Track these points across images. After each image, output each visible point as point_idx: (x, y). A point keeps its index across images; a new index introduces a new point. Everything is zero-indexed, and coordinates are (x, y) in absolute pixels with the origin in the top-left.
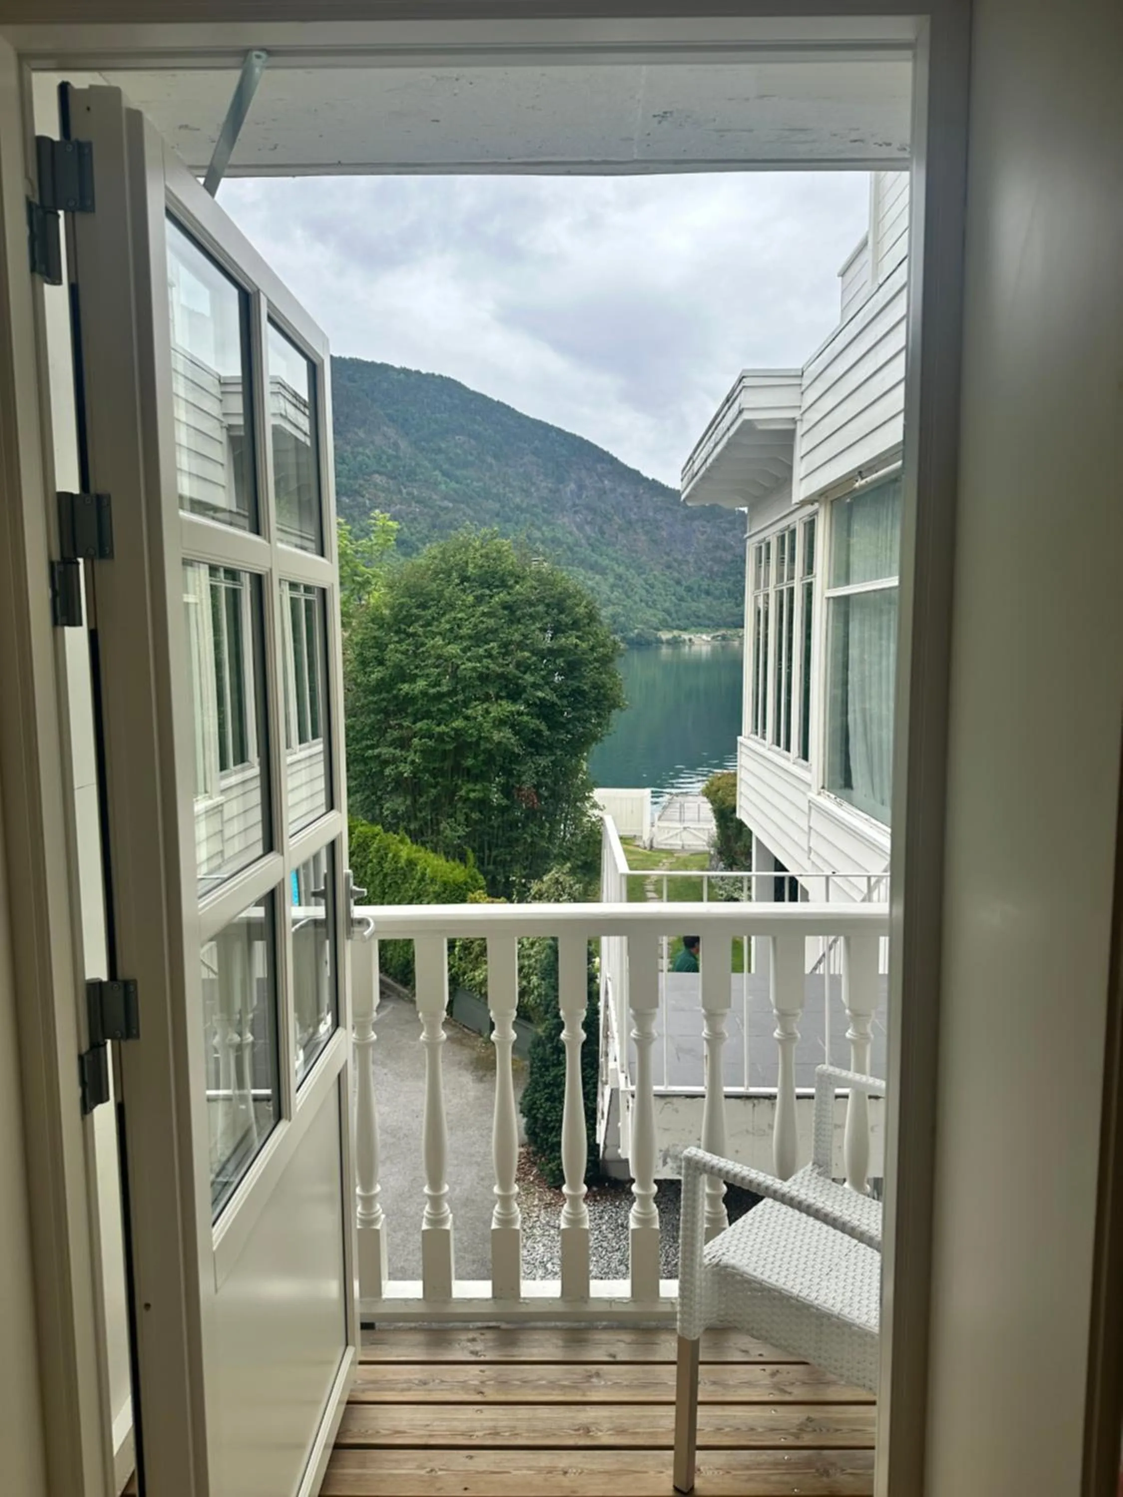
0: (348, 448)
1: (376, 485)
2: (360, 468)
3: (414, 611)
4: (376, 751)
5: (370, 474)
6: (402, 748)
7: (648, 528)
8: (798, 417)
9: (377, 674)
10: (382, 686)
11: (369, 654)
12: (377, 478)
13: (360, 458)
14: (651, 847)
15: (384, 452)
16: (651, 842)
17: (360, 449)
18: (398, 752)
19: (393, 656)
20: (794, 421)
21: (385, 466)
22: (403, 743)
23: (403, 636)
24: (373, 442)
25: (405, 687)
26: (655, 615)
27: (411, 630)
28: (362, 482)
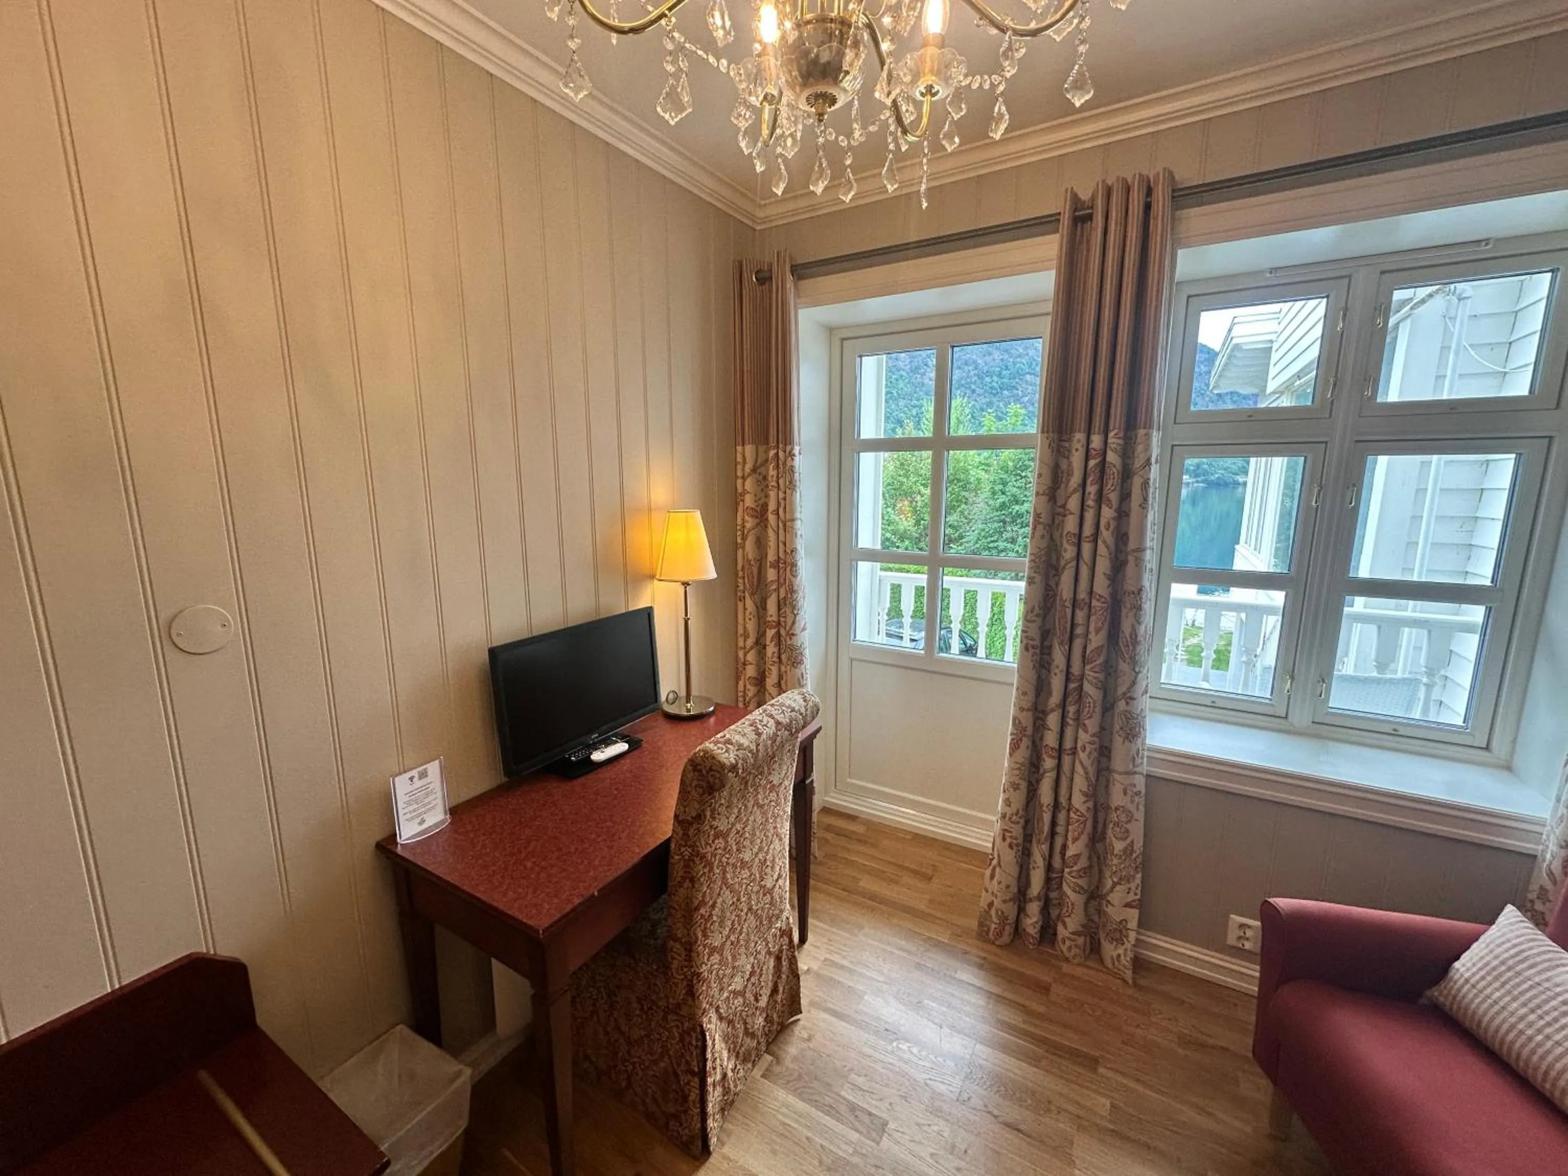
0: (1011, 360)
1: (1026, 381)
2: (1018, 372)
3: (1027, 463)
4: (996, 544)
5: (1024, 375)
6: (1012, 543)
7: (1235, 398)
8: (1274, 339)
9: (1002, 499)
10: (1003, 506)
11: (997, 488)
12: (1028, 377)
13: (1018, 365)
14: (1193, 625)
15: (1034, 360)
16: (1194, 621)
17: (1019, 360)
18: (1009, 545)
19: (1011, 489)
20: (1271, 341)
21: (1034, 369)
22: (1013, 541)
23: (1018, 478)
24: (1027, 355)
25: (1017, 508)
26: (1234, 463)
27: (1023, 474)
28: (1017, 380)
